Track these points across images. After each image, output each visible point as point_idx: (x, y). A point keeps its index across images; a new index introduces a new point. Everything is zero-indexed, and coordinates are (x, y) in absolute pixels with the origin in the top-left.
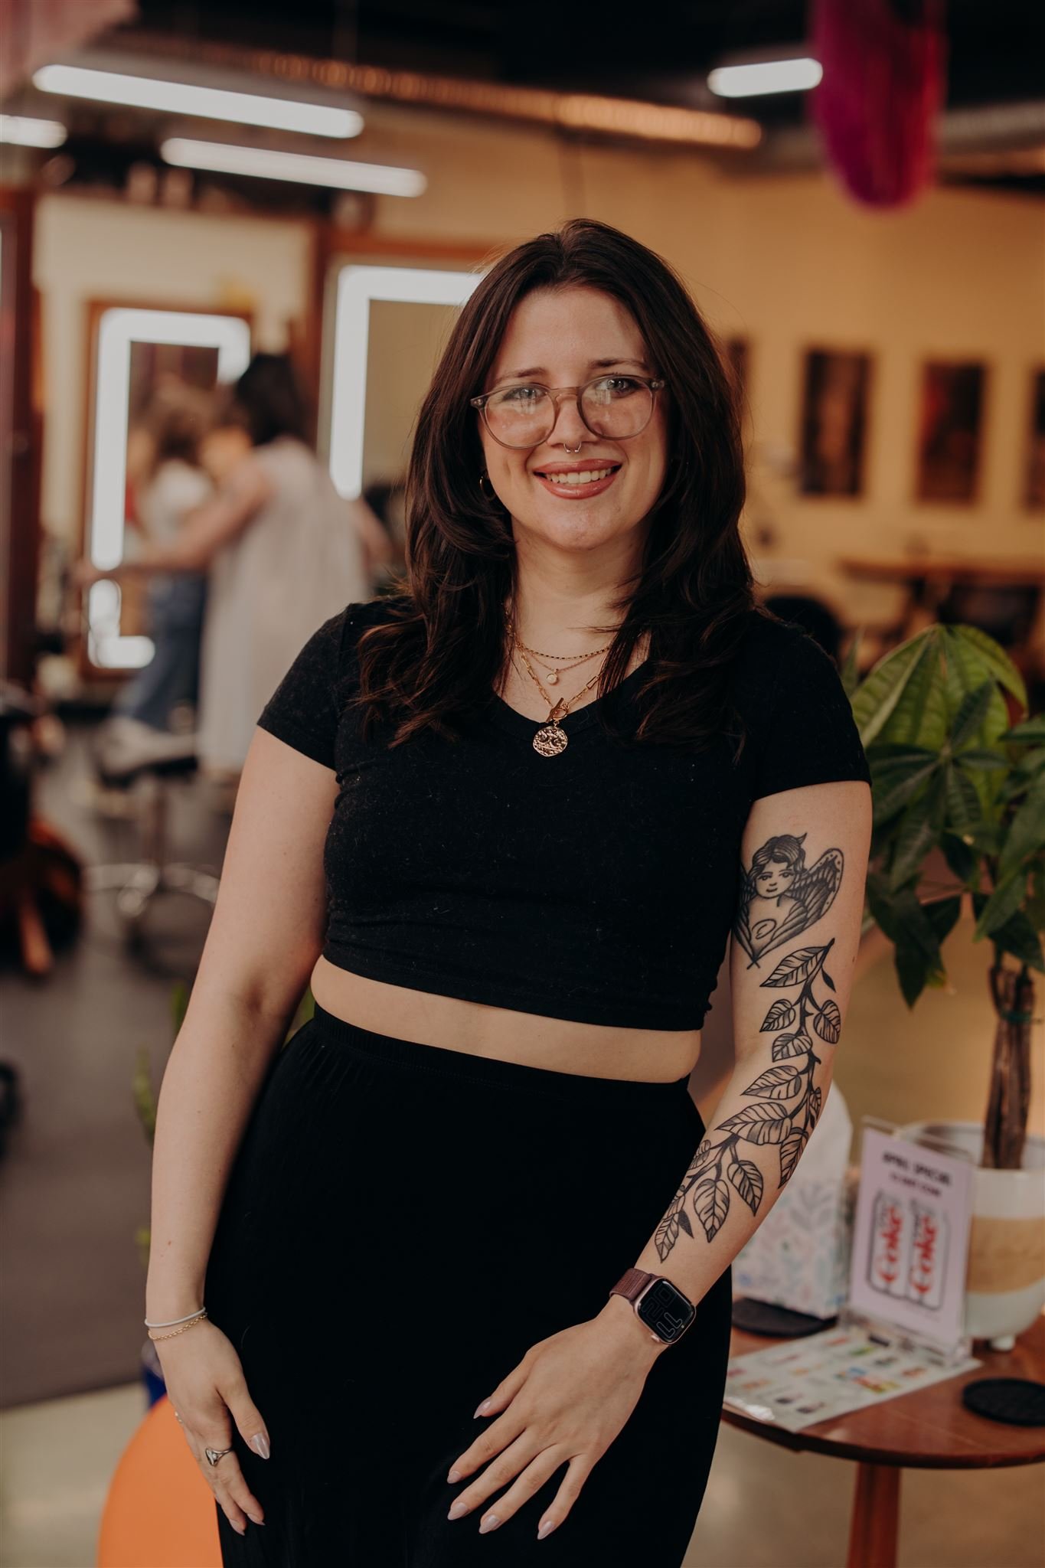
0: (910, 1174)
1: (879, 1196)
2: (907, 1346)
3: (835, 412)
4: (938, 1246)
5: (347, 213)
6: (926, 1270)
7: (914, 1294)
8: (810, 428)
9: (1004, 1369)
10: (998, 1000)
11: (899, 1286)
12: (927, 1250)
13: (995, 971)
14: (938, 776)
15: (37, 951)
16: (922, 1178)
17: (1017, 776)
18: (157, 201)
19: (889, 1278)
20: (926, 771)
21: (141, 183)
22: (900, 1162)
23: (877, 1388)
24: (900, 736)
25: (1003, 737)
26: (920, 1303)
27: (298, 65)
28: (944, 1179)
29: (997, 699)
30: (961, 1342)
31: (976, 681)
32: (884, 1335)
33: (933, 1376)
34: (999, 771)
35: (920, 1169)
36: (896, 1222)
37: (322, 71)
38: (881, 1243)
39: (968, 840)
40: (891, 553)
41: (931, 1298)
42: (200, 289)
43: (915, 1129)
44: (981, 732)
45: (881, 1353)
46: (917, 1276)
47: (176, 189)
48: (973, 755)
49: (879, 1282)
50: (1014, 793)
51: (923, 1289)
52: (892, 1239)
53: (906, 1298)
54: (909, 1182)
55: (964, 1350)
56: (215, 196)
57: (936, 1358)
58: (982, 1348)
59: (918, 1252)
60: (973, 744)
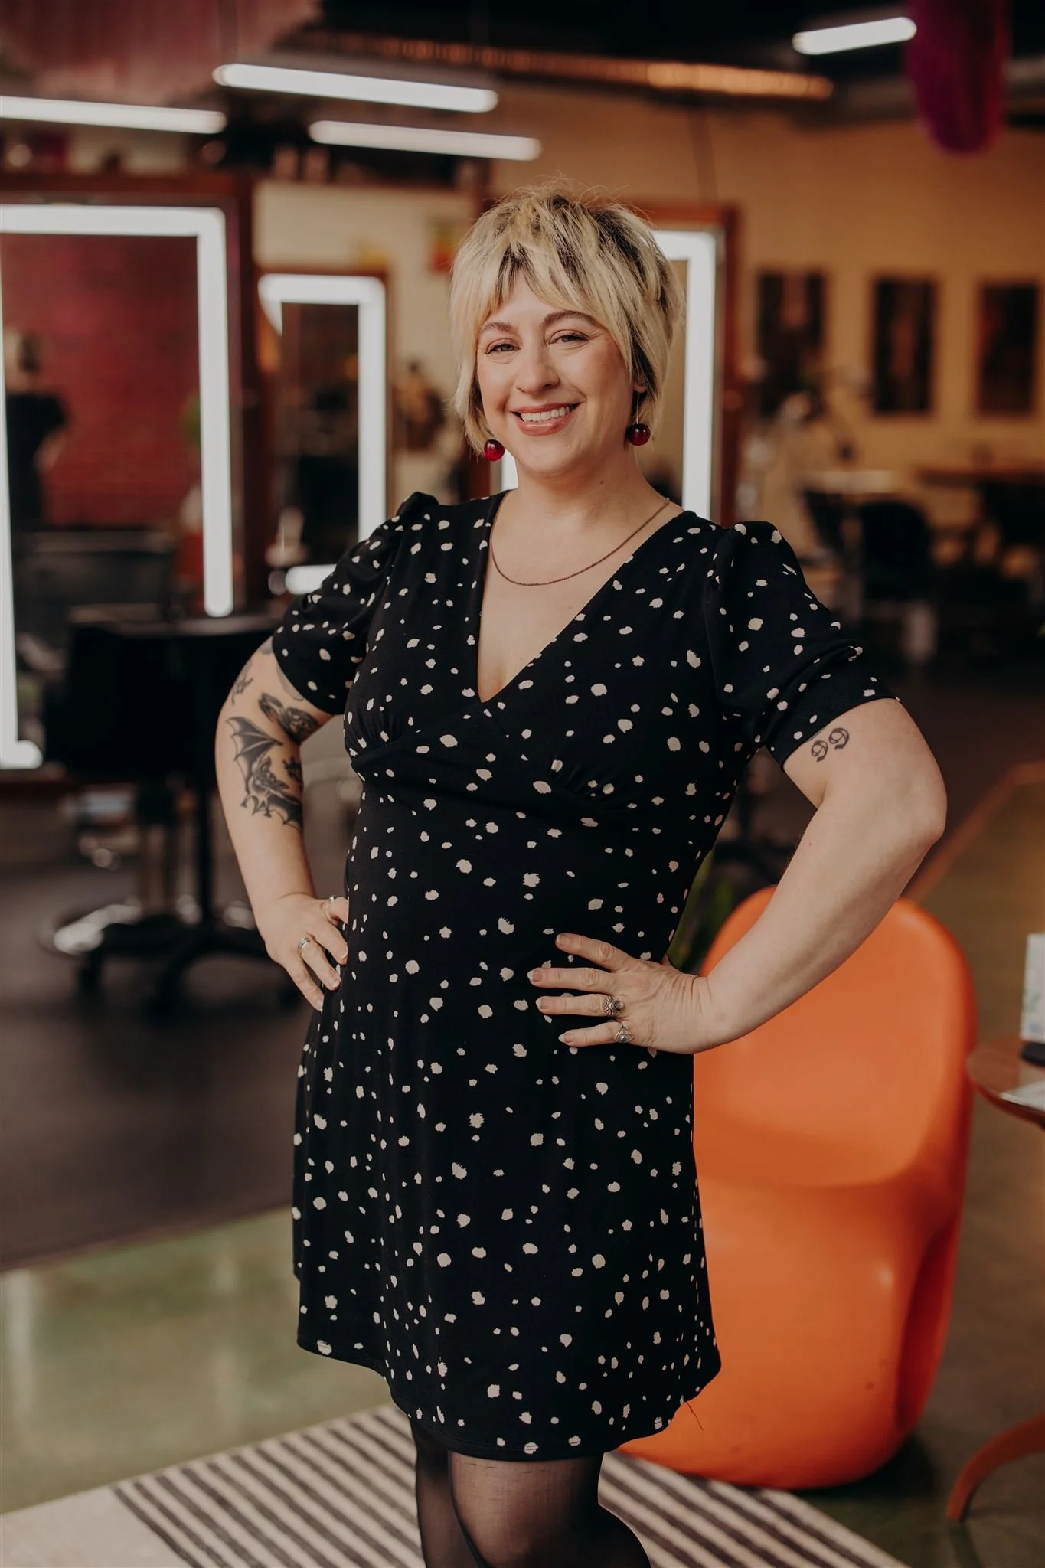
3: (904, 336)
8: (881, 351)
18: (300, 176)
21: (286, 161)
27: (422, 49)
37: (445, 51)
40: (958, 461)
42: (337, 252)
47: (316, 164)
56: (349, 169)
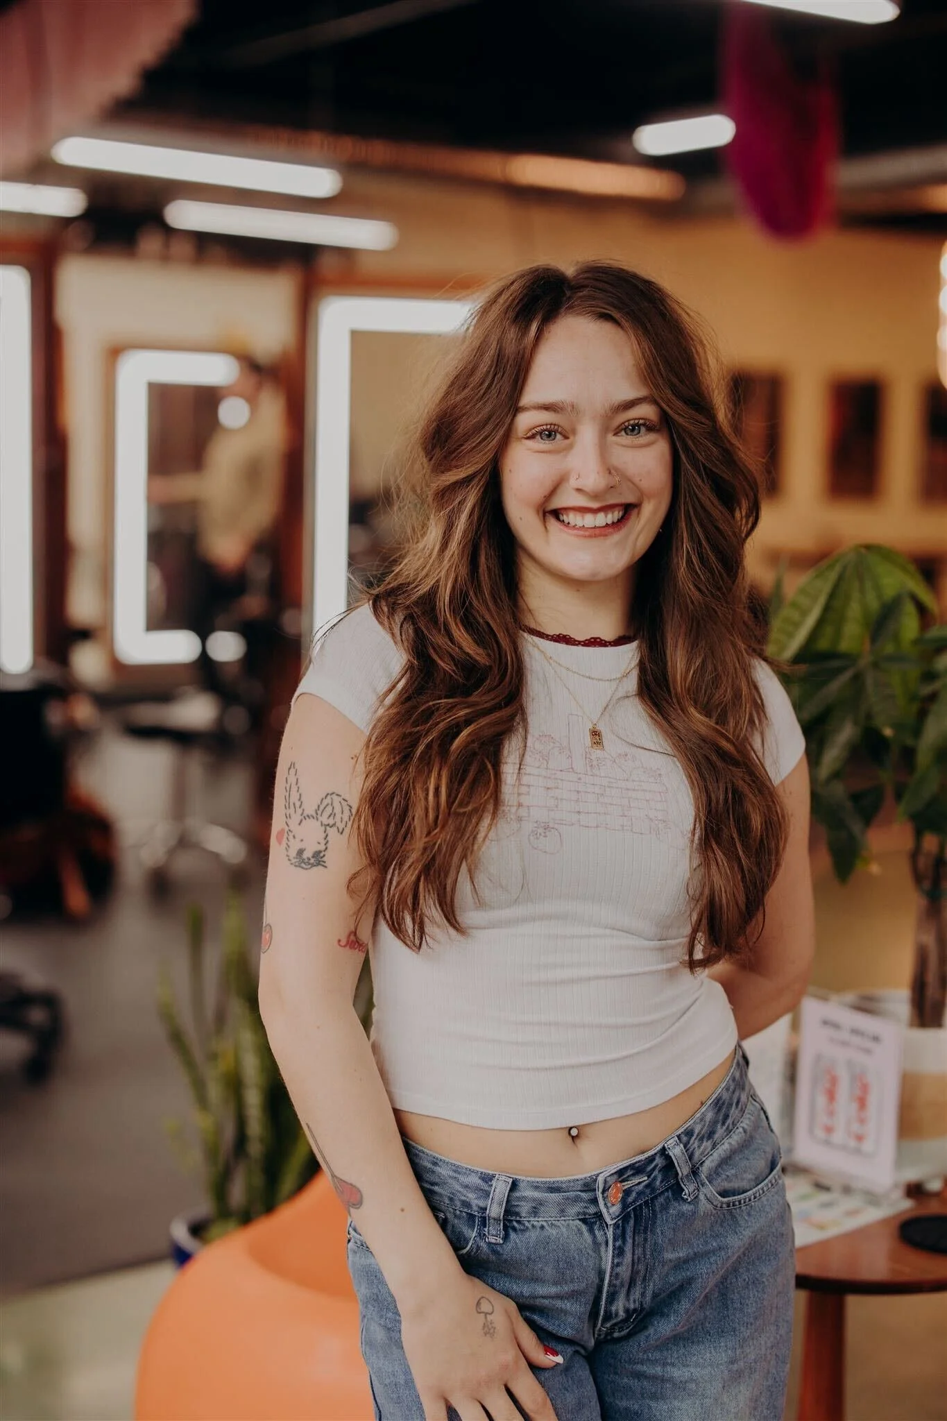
0: (845, 1035)
1: (818, 1058)
2: (847, 1190)
4: (872, 1099)
5: (327, 265)
6: (862, 1121)
7: (852, 1143)
9: (934, 1208)
10: (918, 878)
11: (839, 1137)
12: (862, 1102)
13: (915, 855)
14: (858, 678)
15: (77, 898)
16: (856, 1040)
17: (930, 676)
18: (166, 256)
19: (829, 1130)
20: (846, 676)
21: (151, 244)
22: (836, 1026)
23: (821, 1227)
24: (823, 644)
25: (916, 642)
26: (858, 1151)
28: (876, 1039)
29: (909, 609)
30: (896, 1186)
31: (889, 593)
32: (825, 1182)
33: (873, 1215)
34: (914, 672)
35: (855, 1032)
36: (834, 1081)
38: (821, 1100)
39: (888, 732)
41: (868, 1146)
43: (850, 997)
44: (896, 638)
45: (824, 1197)
46: (855, 1127)
47: (181, 248)
48: (891, 659)
49: (820, 1133)
50: (927, 690)
51: (860, 1138)
52: (831, 1095)
53: (844, 1148)
54: (845, 1044)
55: (898, 1194)
56: (215, 252)
57: (873, 1198)
58: (915, 1191)
59: (854, 1106)
60: (889, 649)
